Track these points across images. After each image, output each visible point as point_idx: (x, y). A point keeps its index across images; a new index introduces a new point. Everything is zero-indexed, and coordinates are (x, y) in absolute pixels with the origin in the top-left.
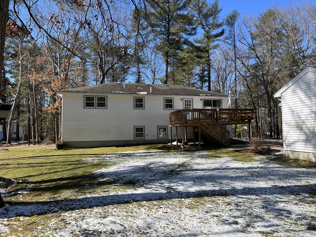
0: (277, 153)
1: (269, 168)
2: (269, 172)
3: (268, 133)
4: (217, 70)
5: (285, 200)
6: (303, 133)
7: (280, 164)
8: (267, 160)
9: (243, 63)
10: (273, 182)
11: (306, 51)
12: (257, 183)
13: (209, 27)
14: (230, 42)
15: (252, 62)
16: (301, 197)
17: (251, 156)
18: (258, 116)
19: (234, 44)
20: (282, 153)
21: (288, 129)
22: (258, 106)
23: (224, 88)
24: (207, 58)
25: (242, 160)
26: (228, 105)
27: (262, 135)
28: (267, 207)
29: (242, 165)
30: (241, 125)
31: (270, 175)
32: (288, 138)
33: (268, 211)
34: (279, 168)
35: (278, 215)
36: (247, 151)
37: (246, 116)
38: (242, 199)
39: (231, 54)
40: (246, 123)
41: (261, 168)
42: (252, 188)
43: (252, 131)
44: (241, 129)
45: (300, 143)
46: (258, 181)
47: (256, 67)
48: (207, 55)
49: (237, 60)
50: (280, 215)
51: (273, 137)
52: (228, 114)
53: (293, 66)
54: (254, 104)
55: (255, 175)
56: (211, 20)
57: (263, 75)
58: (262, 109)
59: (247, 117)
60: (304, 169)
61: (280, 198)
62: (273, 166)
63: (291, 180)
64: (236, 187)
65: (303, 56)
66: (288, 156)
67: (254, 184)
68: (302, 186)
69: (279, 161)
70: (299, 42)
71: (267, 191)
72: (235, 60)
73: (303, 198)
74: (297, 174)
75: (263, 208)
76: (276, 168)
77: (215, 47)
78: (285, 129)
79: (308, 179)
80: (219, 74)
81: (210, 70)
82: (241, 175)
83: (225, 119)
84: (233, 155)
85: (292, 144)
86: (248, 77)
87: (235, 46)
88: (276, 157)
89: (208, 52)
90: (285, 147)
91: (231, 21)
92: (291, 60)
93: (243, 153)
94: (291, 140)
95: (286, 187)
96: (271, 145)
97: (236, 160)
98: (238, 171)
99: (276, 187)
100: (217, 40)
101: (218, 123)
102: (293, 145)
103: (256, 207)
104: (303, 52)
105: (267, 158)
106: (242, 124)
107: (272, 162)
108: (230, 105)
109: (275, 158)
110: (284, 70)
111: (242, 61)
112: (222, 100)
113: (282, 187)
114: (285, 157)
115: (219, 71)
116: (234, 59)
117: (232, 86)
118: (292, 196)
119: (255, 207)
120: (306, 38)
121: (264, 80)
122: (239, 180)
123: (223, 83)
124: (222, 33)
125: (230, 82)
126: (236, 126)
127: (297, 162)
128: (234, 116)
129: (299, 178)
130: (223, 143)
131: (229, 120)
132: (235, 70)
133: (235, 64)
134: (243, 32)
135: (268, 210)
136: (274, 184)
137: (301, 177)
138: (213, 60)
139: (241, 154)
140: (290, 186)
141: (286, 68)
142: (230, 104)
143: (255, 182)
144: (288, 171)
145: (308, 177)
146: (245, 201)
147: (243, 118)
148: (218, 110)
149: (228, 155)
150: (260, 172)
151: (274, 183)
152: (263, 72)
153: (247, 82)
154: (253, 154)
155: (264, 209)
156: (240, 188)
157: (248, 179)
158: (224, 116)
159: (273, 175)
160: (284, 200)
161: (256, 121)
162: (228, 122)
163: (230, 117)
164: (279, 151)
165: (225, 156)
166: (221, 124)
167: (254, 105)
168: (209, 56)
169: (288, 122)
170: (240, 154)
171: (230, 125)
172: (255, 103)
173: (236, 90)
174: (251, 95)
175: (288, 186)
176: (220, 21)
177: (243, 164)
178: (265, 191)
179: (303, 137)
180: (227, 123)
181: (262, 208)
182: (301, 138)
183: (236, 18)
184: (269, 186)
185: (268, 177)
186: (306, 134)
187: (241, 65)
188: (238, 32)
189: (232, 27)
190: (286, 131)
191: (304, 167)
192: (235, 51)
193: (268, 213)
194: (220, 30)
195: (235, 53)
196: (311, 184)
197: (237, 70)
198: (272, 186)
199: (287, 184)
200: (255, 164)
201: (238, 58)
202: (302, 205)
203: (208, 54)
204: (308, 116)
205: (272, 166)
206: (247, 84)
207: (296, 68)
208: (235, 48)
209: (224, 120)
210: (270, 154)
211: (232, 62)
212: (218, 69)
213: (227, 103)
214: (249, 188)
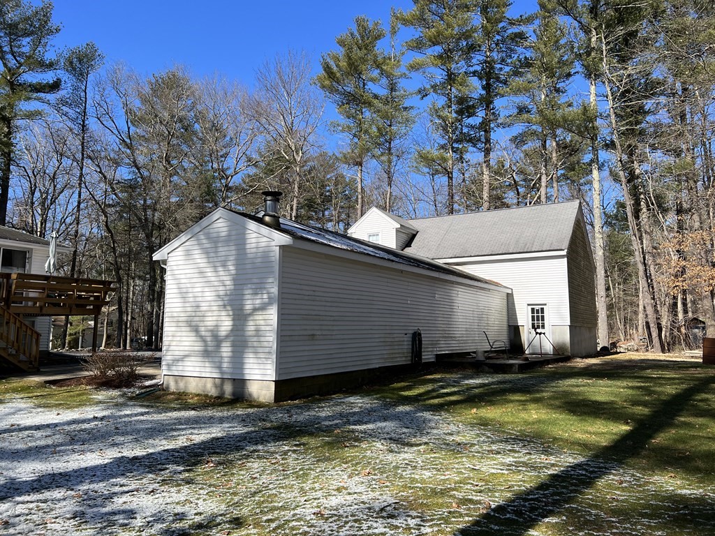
0: (148, 383)
1: (120, 417)
2: (117, 428)
3: (143, 337)
4: (31, 175)
5: (133, 487)
6: (199, 339)
7: (147, 407)
8: (121, 400)
9: (101, 172)
10: (118, 450)
11: (232, 177)
12: (78, 457)
13: (18, 59)
14: (71, 113)
15: (124, 173)
16: (166, 474)
17: (86, 391)
18: (124, 298)
19: (83, 121)
20: (159, 381)
21: (173, 329)
22: (128, 275)
23: (45, 221)
24: (4, 137)
25: (60, 404)
26: (46, 265)
27: (132, 341)
28: (84, 514)
29: (55, 417)
30: (82, 317)
31: (117, 434)
32: (172, 348)
33: (83, 523)
34: (142, 414)
35: (105, 528)
36: (78, 381)
37: (91, 296)
38: (24, 506)
39: (74, 143)
40: (89, 312)
41: (102, 419)
42: (60, 474)
43: (109, 332)
44: (81, 328)
45: (193, 359)
46: (83, 452)
47: (130, 187)
48: (6, 129)
49: (87, 162)
50: (110, 526)
51: (153, 347)
52: (44, 289)
53: (207, 201)
54: (118, 269)
55: (79, 438)
56: (25, 44)
57: (145, 207)
58: (138, 282)
59: (92, 299)
60: (192, 413)
61: (121, 486)
62: (131, 413)
63: (157, 441)
64: (19, 476)
65: (226, 186)
66: (168, 388)
67: (72, 462)
68: (175, 449)
69: (148, 400)
70: (221, 156)
71: (98, 473)
72: (83, 159)
73: (171, 477)
74: (175, 424)
75: (74, 518)
76: (136, 415)
77: (31, 115)
78: (168, 329)
79: (192, 434)
80: (35, 185)
81: (9, 169)
82: (42, 443)
83: (34, 300)
84: (39, 394)
85: (178, 360)
86: (110, 206)
87: (83, 126)
88: (143, 391)
89: (9, 123)
90: (164, 367)
91: (81, 64)
92: (204, 188)
93: (68, 386)
94: (177, 353)
95: (143, 457)
96: (136, 365)
97: (44, 407)
98: (38, 434)
99: (120, 461)
100: (39, 99)
101: (11, 311)
102: (180, 363)
103: (56, 518)
104: (227, 178)
105: (123, 395)
106: (85, 316)
107: (132, 403)
108: (52, 267)
109: (142, 393)
110: (187, 205)
111: (98, 166)
112: (30, 251)
113: (135, 458)
114: (163, 390)
115: (35, 176)
116: (79, 156)
117: (68, 221)
118: (150, 475)
119: (53, 520)
120: (235, 152)
121: (146, 219)
122: (32, 458)
123: (45, 210)
124: (55, 86)
125: (66, 210)
126: (67, 319)
127: (182, 400)
128: (60, 296)
129: (175, 433)
130: (19, 365)
131: (42, 304)
132: (80, 184)
133: (82, 169)
134: (108, 100)
135: (83, 520)
136: (120, 455)
137: (180, 429)
138: (22, 145)
139: (63, 388)
140: (151, 454)
141: (192, 201)
142: (52, 264)
143: (76, 456)
144: (158, 420)
145: (194, 428)
146: (32, 509)
147: (82, 302)
148: (14, 276)
149: (26, 395)
150: (94, 431)
151: (119, 452)
152: (145, 201)
153: (106, 216)
154: (94, 386)
155: (76, 519)
156: (28, 479)
157: (60, 451)
158: (33, 294)
159: (123, 434)
160: (130, 488)
161: (120, 309)
162: (39, 310)
163: (48, 296)
164: (152, 377)
165: (18, 396)
166: (18, 315)
167: (117, 273)
168: (10, 133)
169: (175, 314)
170: (60, 389)
171: (48, 318)
172: (121, 268)
173: (77, 231)
174: (114, 248)
175: (148, 455)
176: (49, 56)
177: (58, 414)
178: (93, 474)
179: (198, 347)
180: (37, 311)
181: (71, 518)
182: (196, 348)
183: (93, 63)
184: (106, 461)
185: (110, 440)
186: (205, 341)
187: (97, 176)
188: (98, 97)
189: (80, 80)
190: (170, 334)
191: (193, 409)
192: (83, 139)
193: (83, 526)
194: (48, 77)
195: (83, 143)
196: (195, 442)
197: (83, 185)
198: (111, 460)
199: (148, 450)
200: (90, 412)
201: (90, 157)
202: (163, 491)
203: (9, 127)
204: (213, 304)
205: (128, 412)
206: (107, 222)
207: (211, 205)
208: (83, 130)
209: (30, 304)
210: (133, 385)
211: (75, 164)
212: (33, 172)
213: (44, 262)
214: (54, 474)
